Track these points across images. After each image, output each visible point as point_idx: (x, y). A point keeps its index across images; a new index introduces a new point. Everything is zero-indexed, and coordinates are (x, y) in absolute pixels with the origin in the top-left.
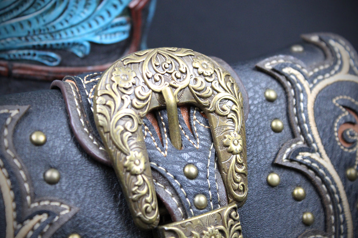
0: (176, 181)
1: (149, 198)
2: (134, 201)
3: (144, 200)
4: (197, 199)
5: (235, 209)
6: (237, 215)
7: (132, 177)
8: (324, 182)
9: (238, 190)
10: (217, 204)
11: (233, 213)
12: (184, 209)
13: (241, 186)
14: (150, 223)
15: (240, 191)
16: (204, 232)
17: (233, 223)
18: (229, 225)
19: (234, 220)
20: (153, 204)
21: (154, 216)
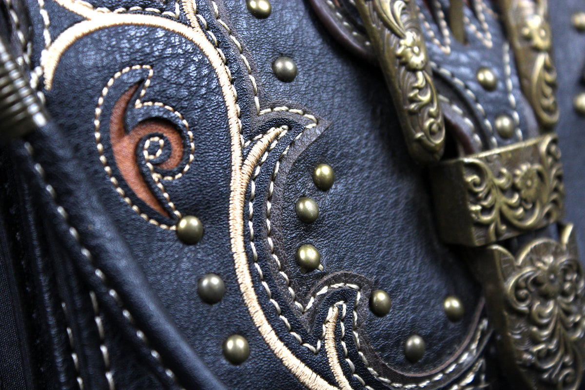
0: (468, 91)
1: (433, 110)
2: (412, 113)
3: (426, 114)
4: (499, 123)
5: (554, 141)
7: (408, 74)
11: (554, 148)
12: (483, 136)
14: (435, 151)
16: (517, 172)
17: (553, 162)
18: (548, 166)
19: (556, 159)
20: (439, 121)
21: (440, 140)
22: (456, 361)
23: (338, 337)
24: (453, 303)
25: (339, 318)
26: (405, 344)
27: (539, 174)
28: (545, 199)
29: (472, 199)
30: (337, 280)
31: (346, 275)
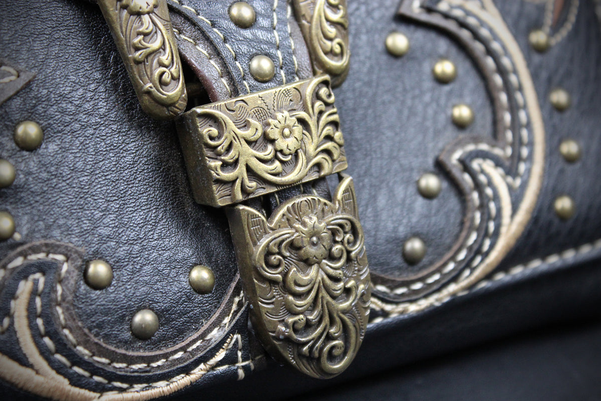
0: (215, 30)
1: (165, 58)
2: (138, 62)
3: (155, 61)
4: (255, 64)
5: (325, 83)
6: (329, 96)
7: (132, 18)
8: (490, 52)
9: (330, 53)
10: (293, 74)
11: (323, 91)
12: (231, 80)
13: (338, 46)
14: (168, 104)
15: (335, 55)
16: (270, 120)
17: (323, 107)
18: (316, 111)
19: (327, 104)
20: (173, 70)
21: (176, 91)
22: (202, 337)
23: (32, 314)
24: (201, 274)
25: (34, 293)
26: (131, 320)
27: (301, 121)
28: (311, 148)
29: (210, 153)
30: (35, 250)
31: (47, 245)
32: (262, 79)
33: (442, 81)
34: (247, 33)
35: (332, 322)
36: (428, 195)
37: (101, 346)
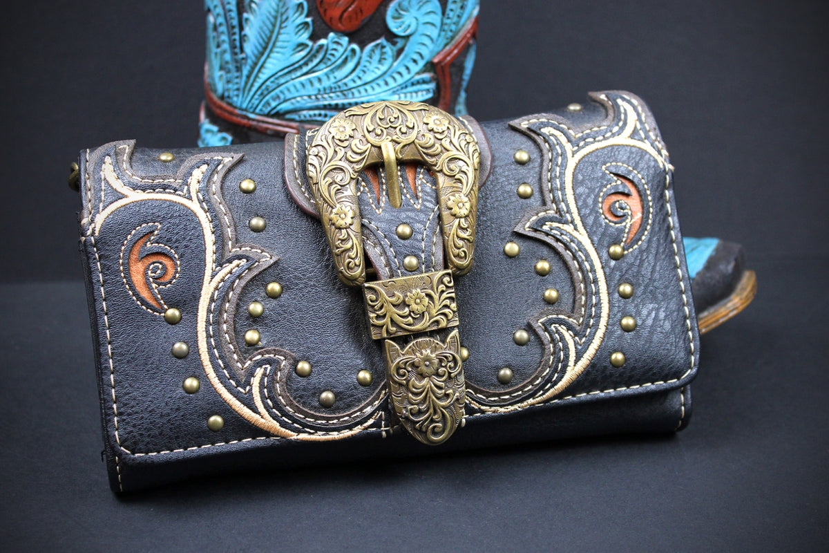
0: (386, 240)
1: (353, 254)
2: (338, 255)
3: (347, 255)
4: (407, 260)
5: (449, 274)
6: (450, 282)
7: (337, 230)
8: (576, 258)
9: (458, 256)
10: (429, 267)
11: (446, 279)
12: (391, 269)
13: (463, 253)
14: (354, 279)
15: (461, 258)
16: (408, 294)
17: (444, 289)
18: (440, 290)
19: (447, 287)
20: (357, 261)
21: (358, 272)
22: (361, 410)
23: (262, 386)
24: (365, 375)
25: (264, 375)
26: (319, 396)
27: (429, 295)
28: (434, 312)
29: (370, 309)
30: (268, 352)
31: (274, 350)
32: (411, 270)
33: (542, 274)
34: (407, 242)
35: (435, 412)
36: (520, 343)
37: (299, 408)
